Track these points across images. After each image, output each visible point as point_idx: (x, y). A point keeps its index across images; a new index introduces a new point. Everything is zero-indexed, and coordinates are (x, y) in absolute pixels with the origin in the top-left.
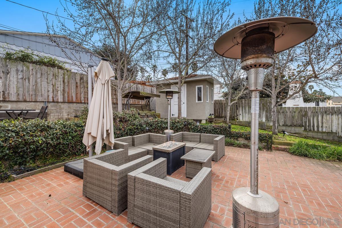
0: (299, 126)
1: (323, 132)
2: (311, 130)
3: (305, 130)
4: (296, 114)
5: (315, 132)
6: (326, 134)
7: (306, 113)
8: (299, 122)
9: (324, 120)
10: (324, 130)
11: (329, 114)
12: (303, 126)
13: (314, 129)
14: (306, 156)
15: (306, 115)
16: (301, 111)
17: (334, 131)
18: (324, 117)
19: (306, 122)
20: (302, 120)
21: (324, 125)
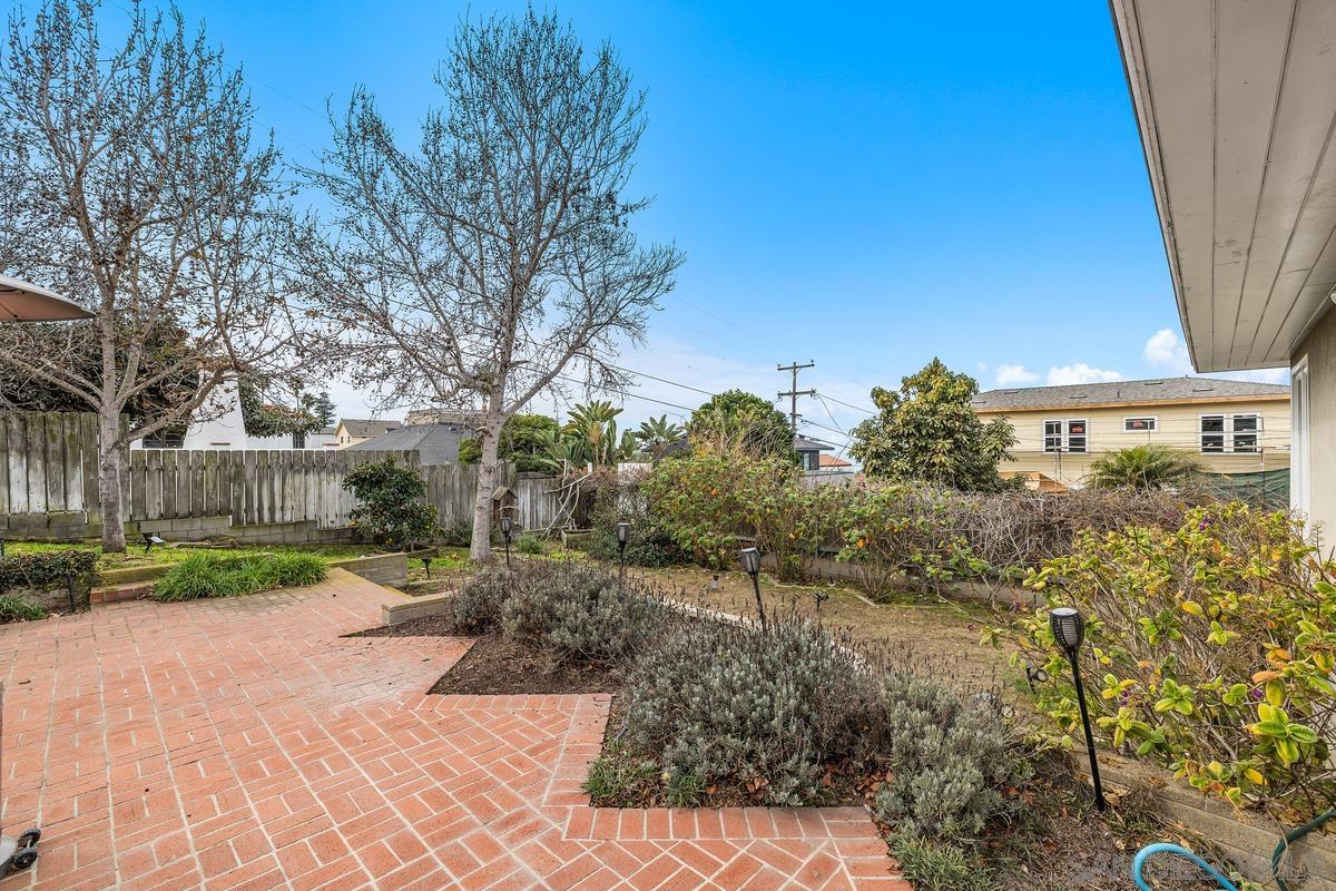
0: (220, 513)
1: (284, 525)
2: (254, 523)
3: (237, 522)
4: (209, 474)
5: (266, 526)
6: (291, 529)
7: (240, 467)
8: (219, 500)
9: (288, 490)
10: (288, 518)
11: (299, 471)
12: (230, 512)
13: (261, 518)
14: (204, 595)
15: (238, 476)
16: (224, 462)
17: (311, 517)
18: (289, 480)
19: (238, 500)
20: (226, 493)
21: (289, 503)
